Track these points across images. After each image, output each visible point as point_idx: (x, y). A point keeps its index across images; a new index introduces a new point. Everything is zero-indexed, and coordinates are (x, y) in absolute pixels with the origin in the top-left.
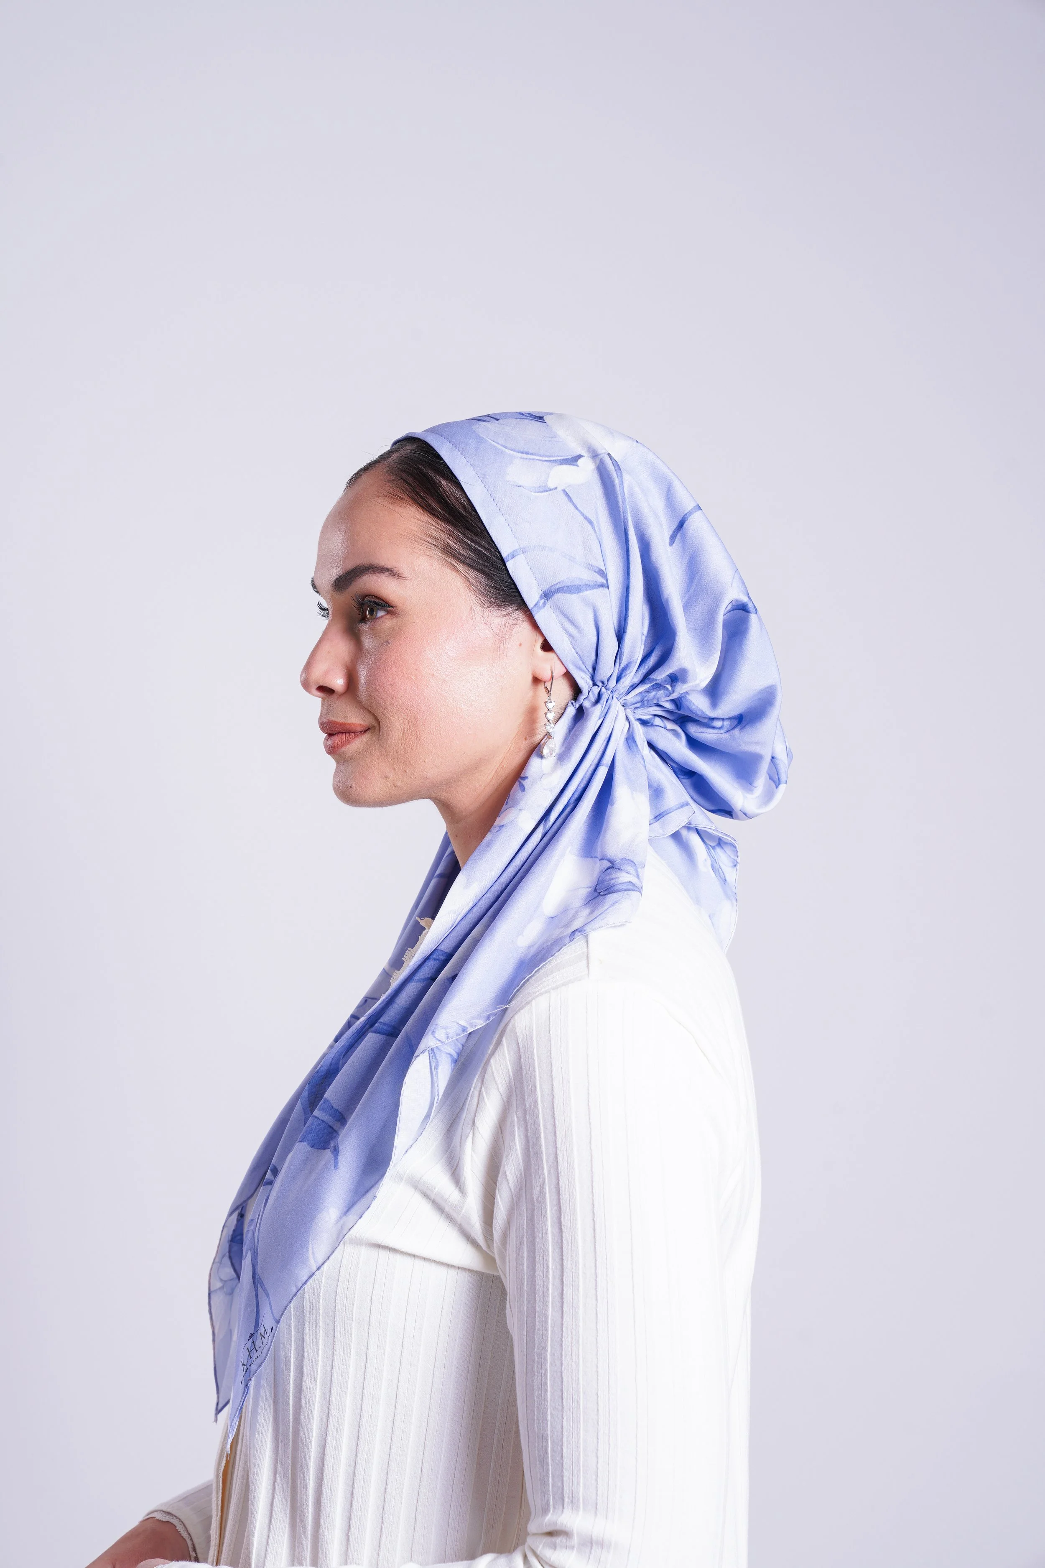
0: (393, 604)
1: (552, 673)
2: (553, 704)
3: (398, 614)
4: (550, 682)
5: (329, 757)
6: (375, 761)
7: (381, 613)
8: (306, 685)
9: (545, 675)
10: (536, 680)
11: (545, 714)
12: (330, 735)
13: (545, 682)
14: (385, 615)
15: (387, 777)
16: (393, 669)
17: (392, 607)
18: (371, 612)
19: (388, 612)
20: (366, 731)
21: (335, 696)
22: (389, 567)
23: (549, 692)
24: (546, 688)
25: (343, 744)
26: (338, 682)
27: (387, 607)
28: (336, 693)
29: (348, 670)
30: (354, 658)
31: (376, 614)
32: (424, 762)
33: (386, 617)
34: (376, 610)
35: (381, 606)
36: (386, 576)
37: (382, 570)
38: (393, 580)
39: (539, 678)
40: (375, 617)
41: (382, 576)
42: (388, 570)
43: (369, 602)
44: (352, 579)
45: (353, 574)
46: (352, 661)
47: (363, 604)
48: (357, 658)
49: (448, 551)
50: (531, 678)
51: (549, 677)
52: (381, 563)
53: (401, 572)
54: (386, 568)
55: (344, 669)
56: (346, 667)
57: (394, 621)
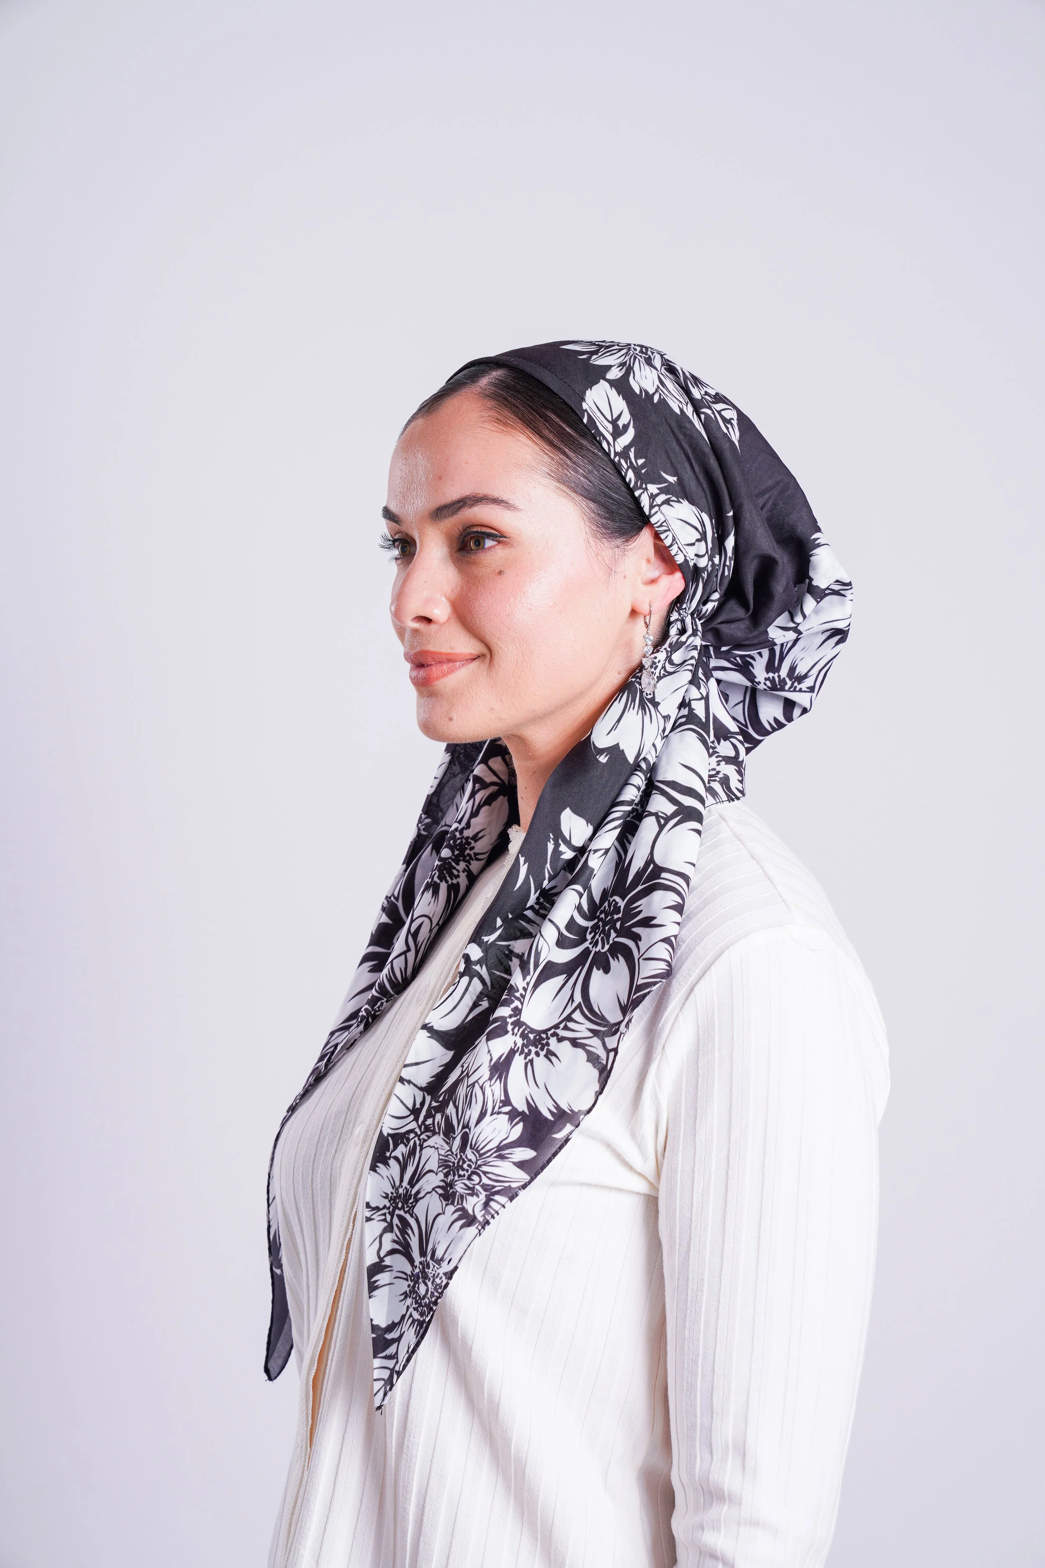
0: (508, 535)
1: (650, 607)
2: (651, 637)
3: (513, 545)
4: (649, 616)
6: (481, 692)
7: (489, 543)
9: (644, 608)
10: (634, 613)
12: (420, 667)
13: (645, 616)
14: (496, 545)
15: (493, 709)
16: (512, 599)
17: (505, 537)
18: (478, 544)
19: (499, 542)
20: (474, 659)
21: (433, 627)
22: (504, 499)
23: (647, 626)
24: (645, 622)
25: (444, 675)
26: (441, 612)
27: (499, 537)
28: (436, 623)
29: (449, 600)
30: (456, 587)
31: (482, 544)
32: (535, 695)
33: (497, 547)
34: (482, 541)
35: (490, 536)
36: (501, 507)
37: (496, 501)
38: (509, 512)
39: (638, 609)
40: (481, 547)
41: (496, 506)
42: (502, 501)
43: (477, 532)
44: (459, 509)
45: (461, 504)
46: (453, 590)
47: (469, 534)
48: (462, 588)
49: (563, 480)
50: (629, 610)
51: (647, 611)
52: (496, 494)
53: (516, 503)
54: (501, 498)
55: (444, 599)
56: (445, 596)
57: (507, 551)
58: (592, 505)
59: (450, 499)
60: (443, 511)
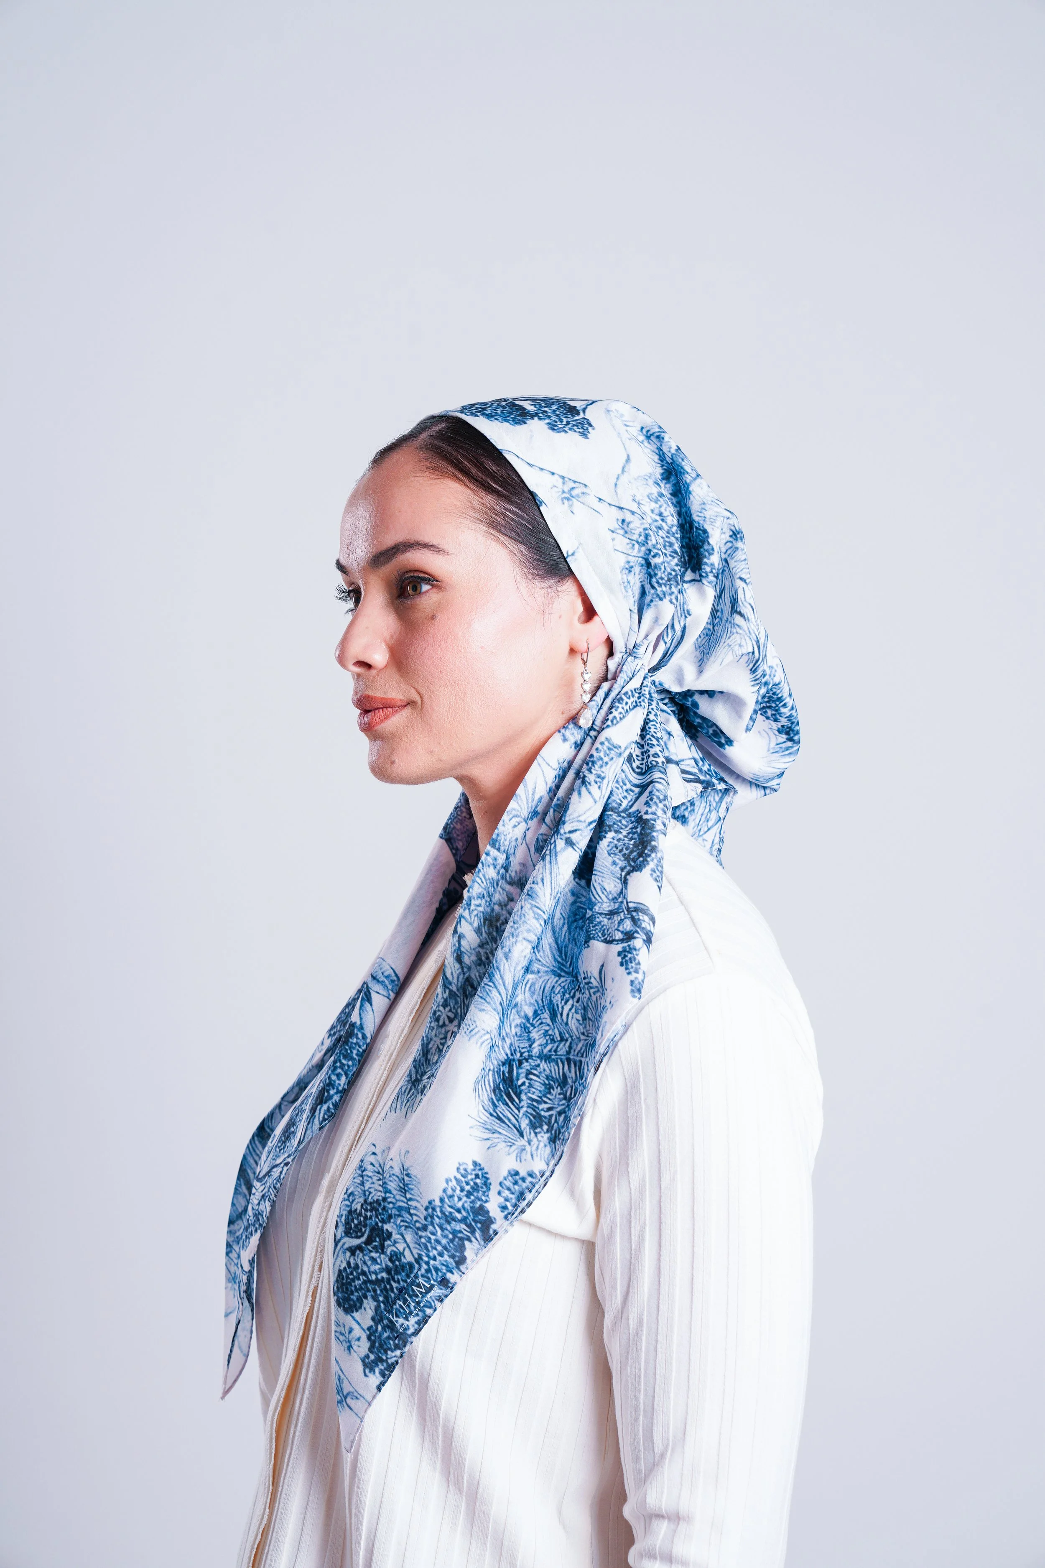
0: (440, 579)
1: (588, 644)
2: (590, 675)
3: (445, 588)
4: (587, 654)
5: (363, 733)
6: (418, 736)
7: (425, 588)
8: (341, 660)
9: (582, 646)
10: (572, 651)
11: (582, 685)
12: (366, 712)
13: (581, 652)
14: (430, 589)
15: (432, 748)
16: (443, 642)
17: (438, 581)
18: (415, 587)
19: (433, 586)
20: (406, 705)
21: (373, 672)
22: (434, 543)
23: (585, 663)
24: (583, 660)
25: (384, 720)
26: (379, 657)
27: (433, 580)
28: (375, 668)
29: (388, 645)
30: (395, 632)
31: (418, 589)
33: (430, 592)
34: (418, 586)
35: (426, 581)
37: (427, 546)
38: (439, 556)
39: (576, 649)
40: (417, 592)
41: (428, 551)
42: (432, 546)
43: (412, 577)
44: (393, 554)
45: (395, 550)
46: (392, 636)
47: (406, 579)
48: (400, 633)
49: (492, 525)
50: (567, 650)
51: (585, 648)
52: (426, 539)
53: (446, 547)
54: (431, 544)
55: (383, 644)
56: (385, 641)
57: (440, 595)
58: (522, 548)
59: (385, 547)
60: (380, 558)
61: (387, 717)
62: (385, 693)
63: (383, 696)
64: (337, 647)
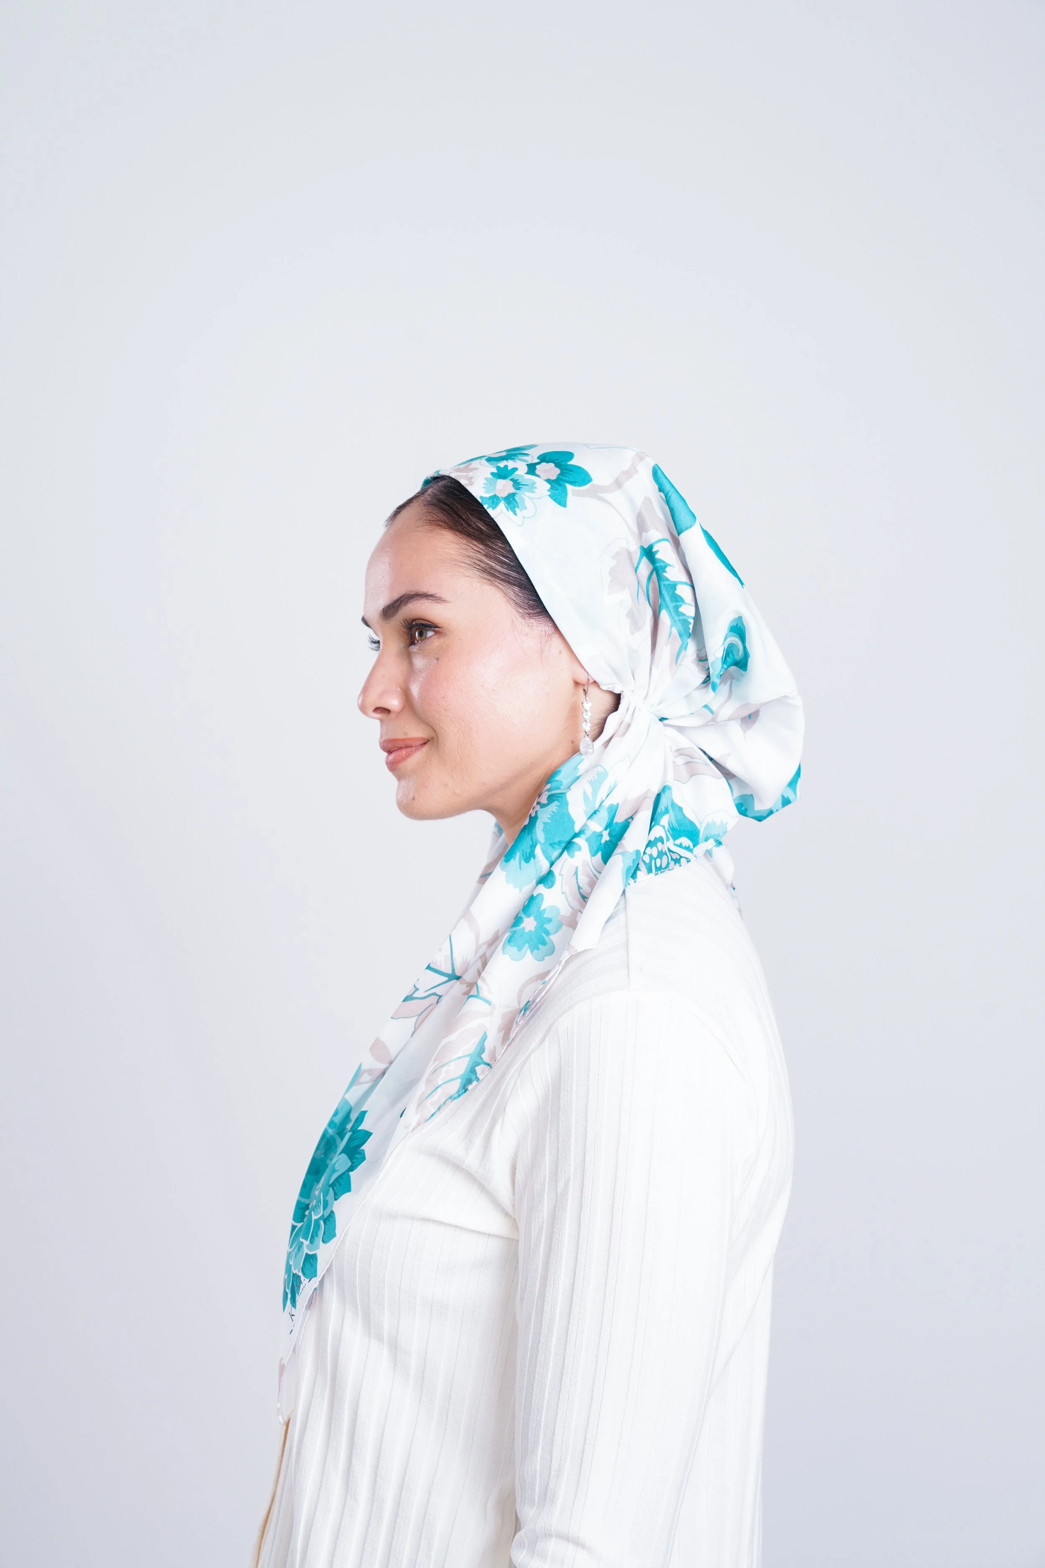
0: (439, 626)
2: (590, 704)
3: (445, 633)
6: (434, 771)
7: (430, 634)
8: (363, 708)
9: (585, 679)
10: (576, 684)
11: (582, 714)
12: (390, 752)
13: (586, 686)
14: (433, 635)
15: (446, 785)
16: (444, 683)
18: (421, 634)
19: (436, 632)
20: (426, 743)
21: (392, 715)
22: (432, 593)
23: (586, 693)
24: (584, 690)
25: (404, 759)
26: (394, 703)
27: (434, 627)
28: (394, 712)
29: (403, 690)
31: (424, 635)
32: (480, 768)
33: (433, 637)
34: (424, 632)
35: (429, 627)
36: (430, 601)
37: (426, 596)
38: (437, 604)
39: (580, 681)
40: (424, 637)
41: (426, 601)
42: (431, 596)
43: (418, 625)
44: (398, 606)
45: (402, 601)
46: (405, 681)
47: (413, 627)
50: (570, 683)
52: (425, 589)
53: (444, 596)
54: (429, 594)
55: (399, 689)
56: (400, 687)
57: (442, 640)
60: (389, 611)
61: (408, 756)
62: (406, 734)
63: (403, 737)
64: (359, 696)
